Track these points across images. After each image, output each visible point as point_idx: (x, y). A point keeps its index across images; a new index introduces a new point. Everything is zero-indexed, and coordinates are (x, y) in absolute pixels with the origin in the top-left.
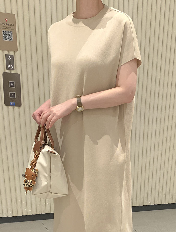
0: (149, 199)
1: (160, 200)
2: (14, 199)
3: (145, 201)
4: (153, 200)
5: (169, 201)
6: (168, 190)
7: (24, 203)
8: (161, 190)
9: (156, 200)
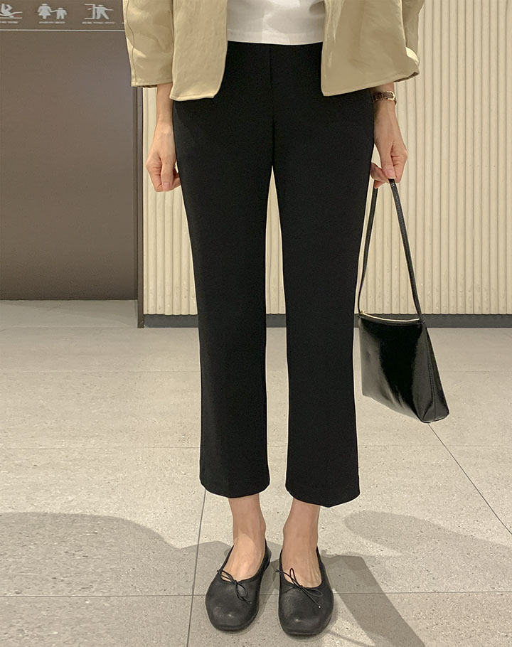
1: (460, 304)
4: (444, 303)
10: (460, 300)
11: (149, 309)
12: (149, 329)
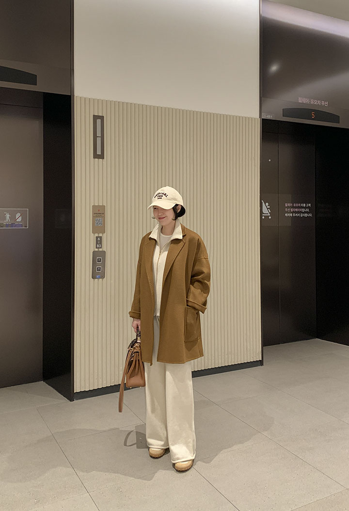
0: (213, 361)
1: (223, 362)
2: (91, 371)
3: (210, 364)
4: (217, 362)
5: (231, 362)
6: (230, 350)
7: (100, 374)
8: (223, 351)
9: (220, 361)
10: (223, 360)
11: (77, 389)
12: (78, 401)
